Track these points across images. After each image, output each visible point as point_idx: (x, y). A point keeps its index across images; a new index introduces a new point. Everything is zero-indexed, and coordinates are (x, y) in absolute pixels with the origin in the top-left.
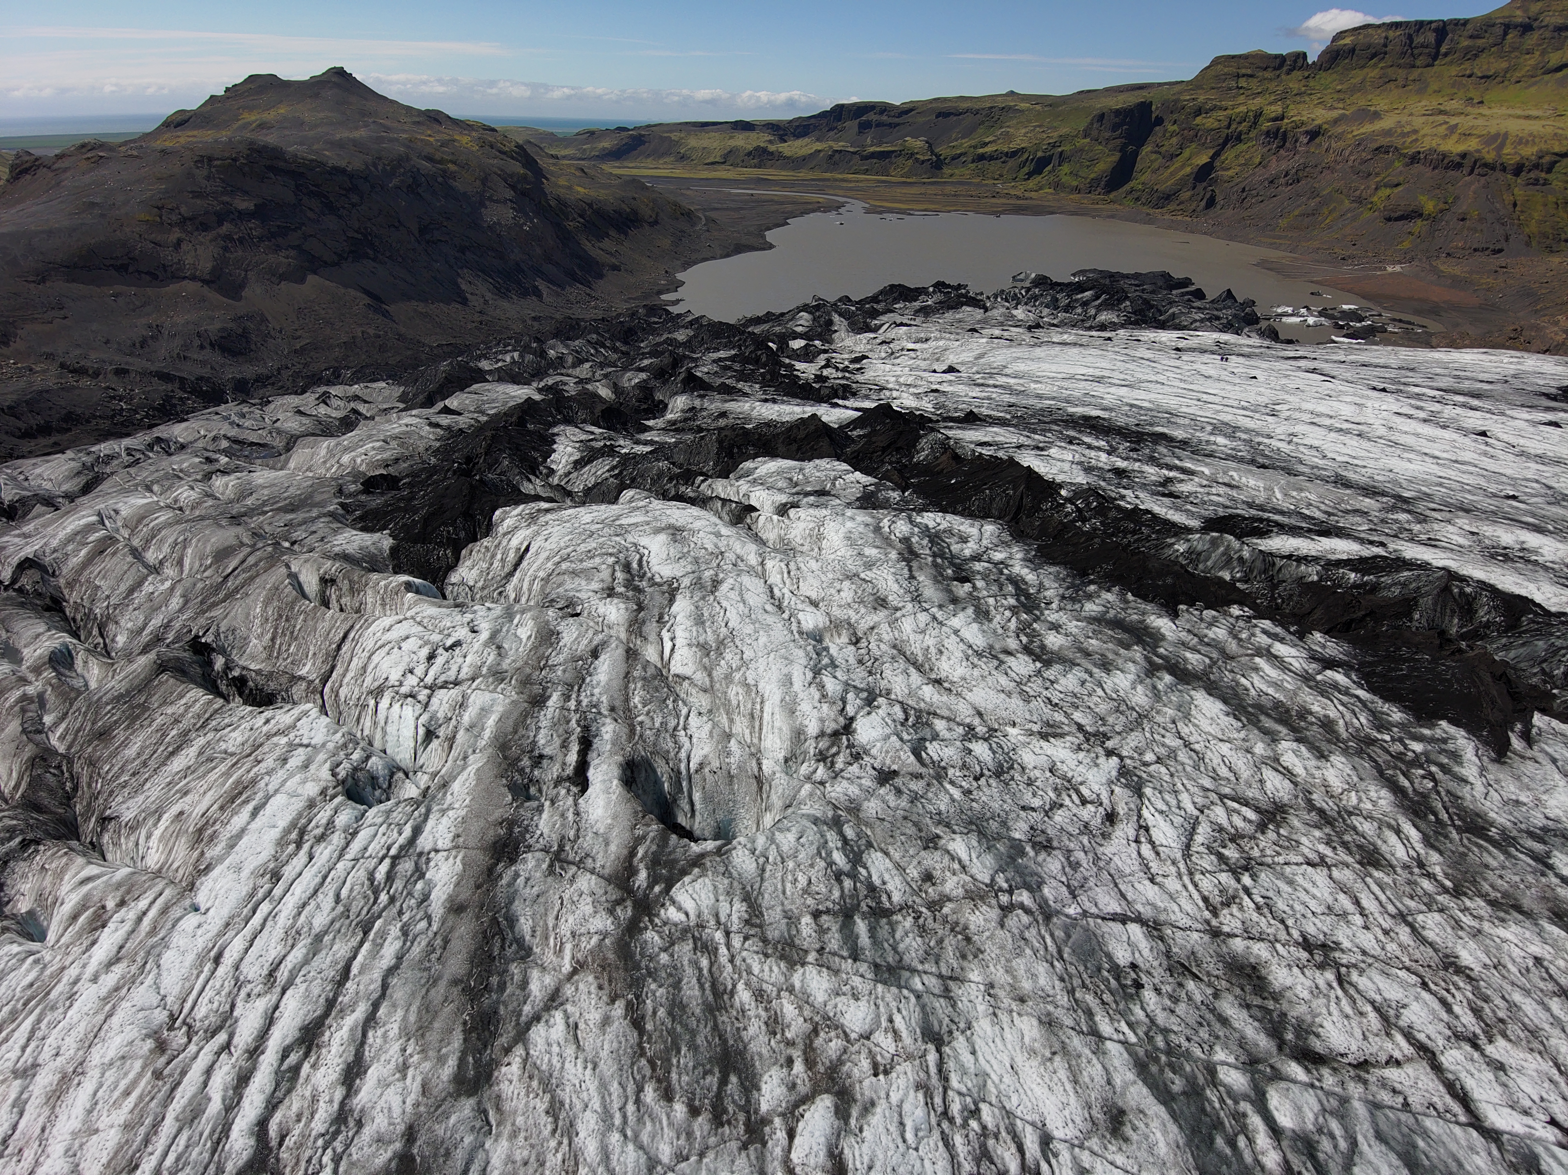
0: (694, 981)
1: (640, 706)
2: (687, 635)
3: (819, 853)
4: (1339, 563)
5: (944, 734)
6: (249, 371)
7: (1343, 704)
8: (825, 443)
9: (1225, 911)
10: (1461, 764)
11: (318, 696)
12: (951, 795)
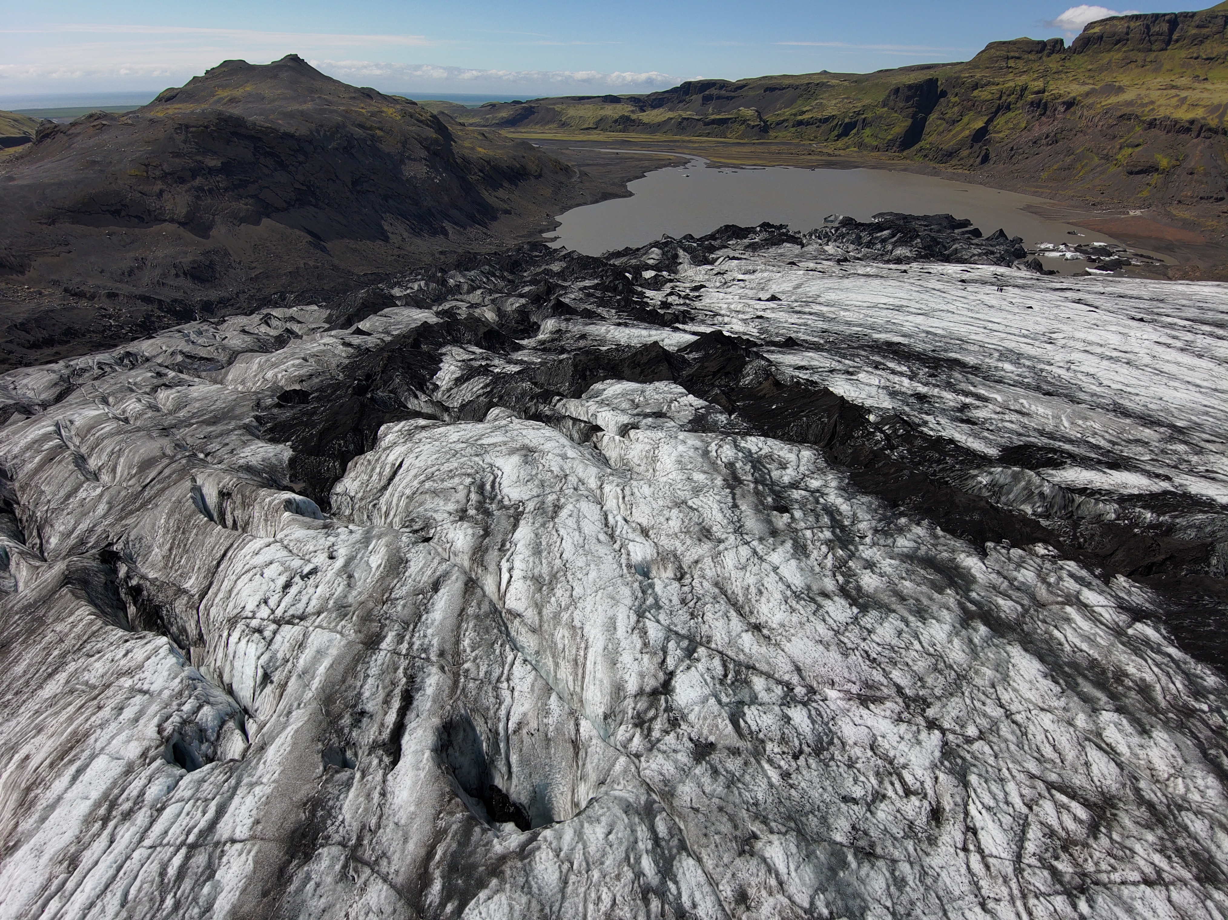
1: (468, 650)
2: (523, 566)
3: (627, 858)
4: (1132, 498)
5: (763, 696)
6: (213, 295)
7: (1157, 665)
8: (663, 367)
11: (195, 612)
12: (769, 778)
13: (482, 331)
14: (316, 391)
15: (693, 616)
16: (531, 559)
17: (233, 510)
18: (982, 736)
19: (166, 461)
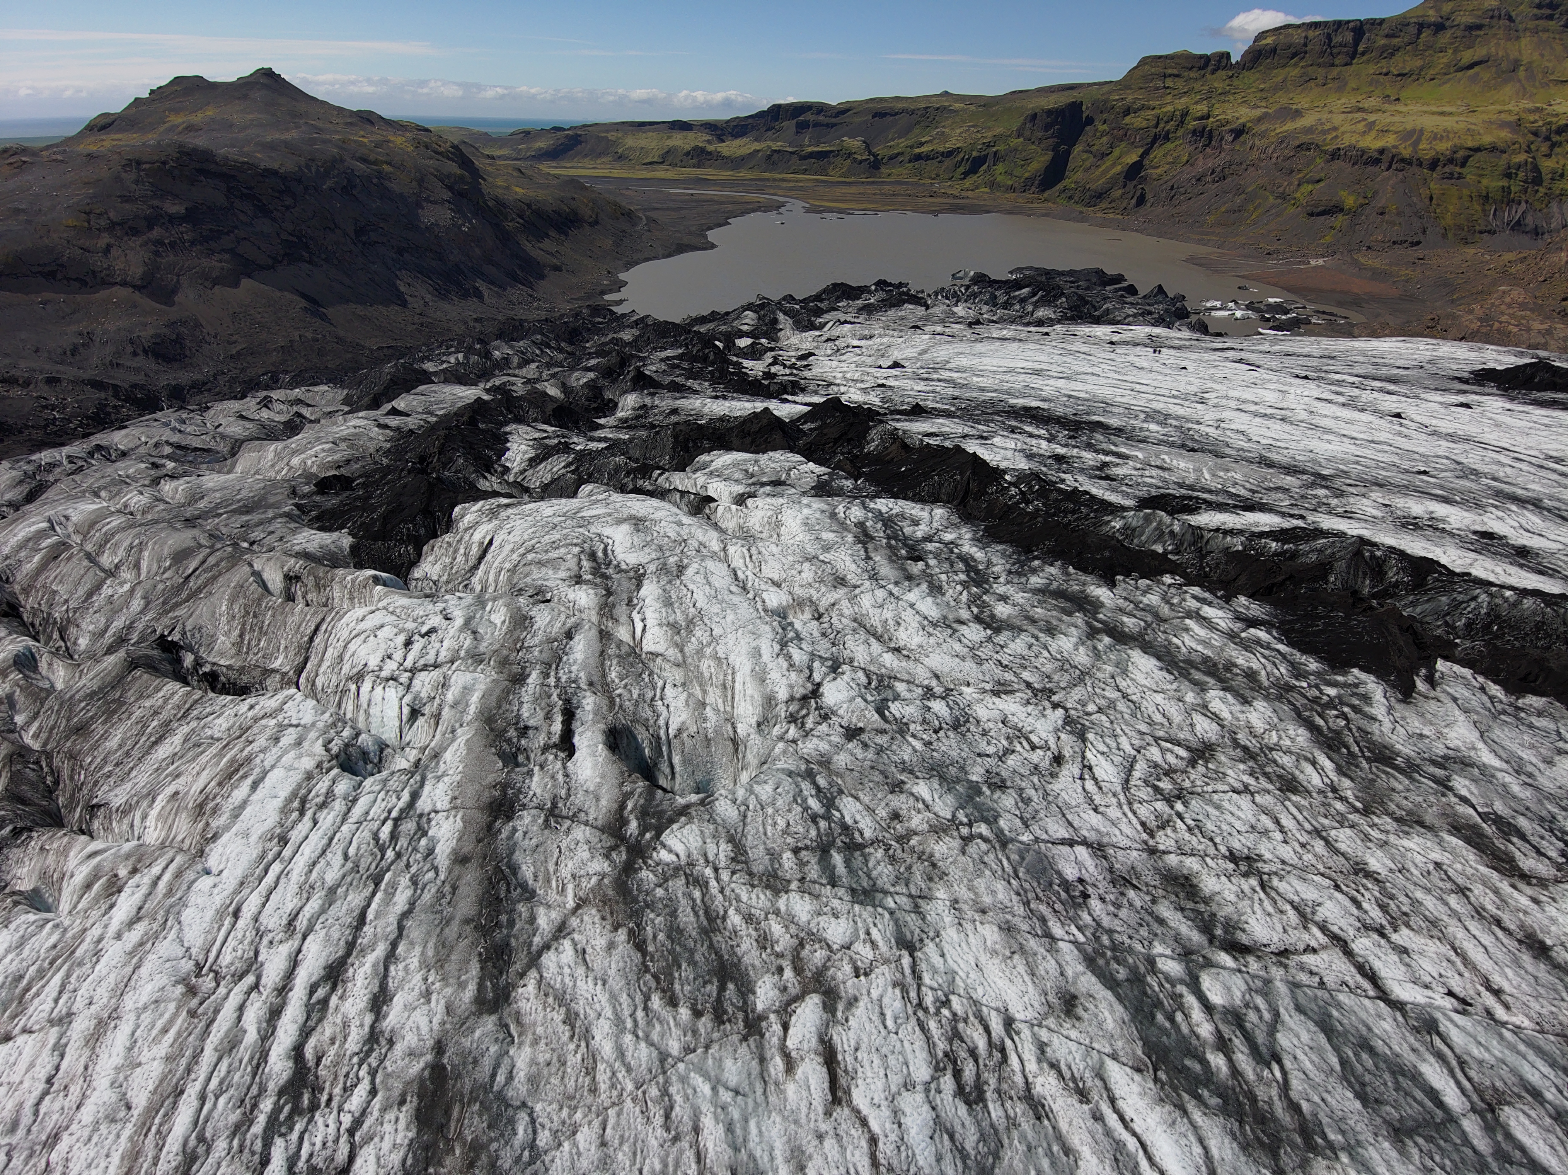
0: (689, 909)
1: (617, 680)
2: (656, 615)
3: (795, 801)
4: (1262, 535)
5: (905, 694)
6: (184, 377)
7: (1265, 657)
8: (777, 436)
9: (1161, 833)
10: (1370, 705)
12: (913, 746)
13: (550, 407)
14: (360, 476)
15: (834, 644)
16: (662, 611)
17: (305, 592)
19: (206, 551)
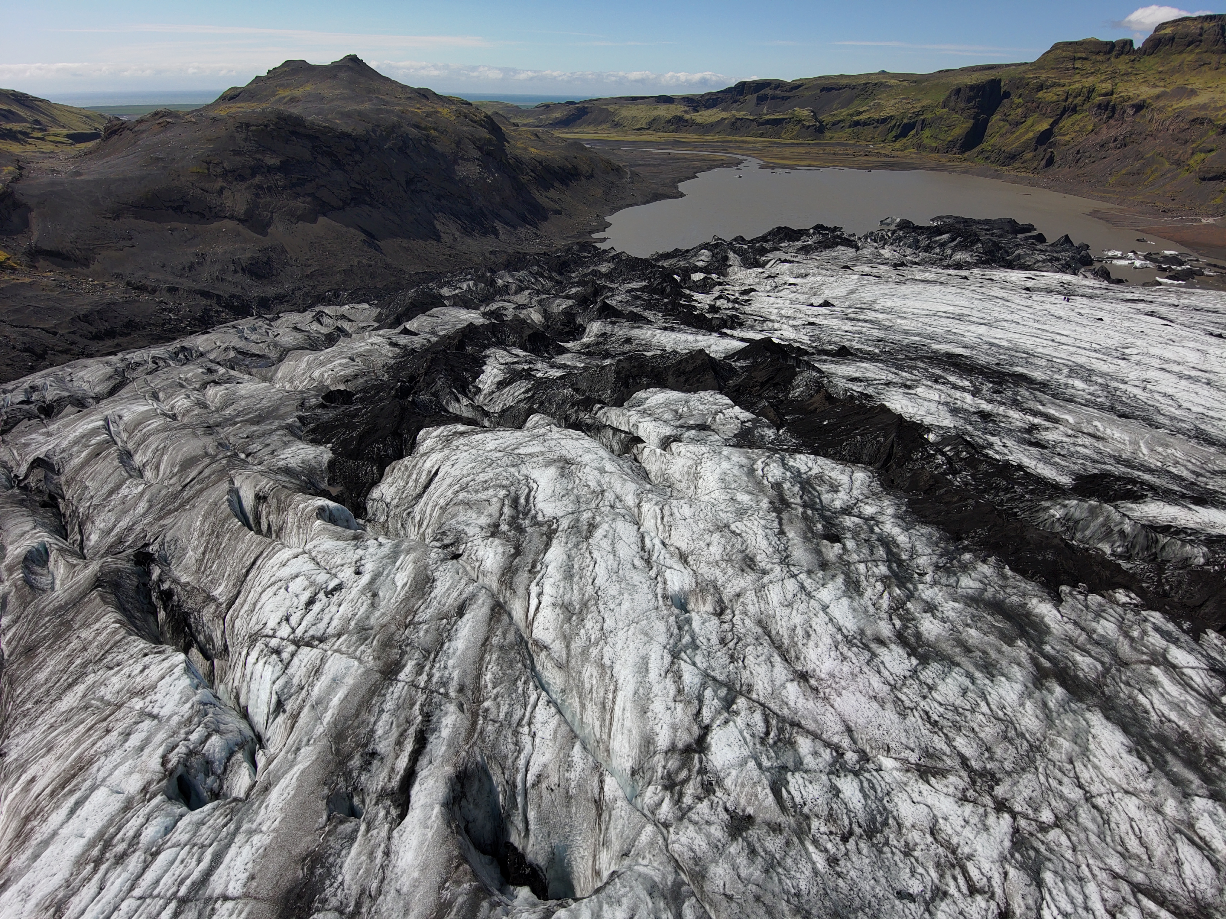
1: (490, 686)
2: (553, 591)
6: (270, 291)
8: (709, 375)
11: (221, 622)
12: (814, 863)
13: (527, 332)
14: (360, 391)
15: (732, 659)
16: (562, 584)
17: (268, 514)
18: (1057, 823)
19: (207, 461)
